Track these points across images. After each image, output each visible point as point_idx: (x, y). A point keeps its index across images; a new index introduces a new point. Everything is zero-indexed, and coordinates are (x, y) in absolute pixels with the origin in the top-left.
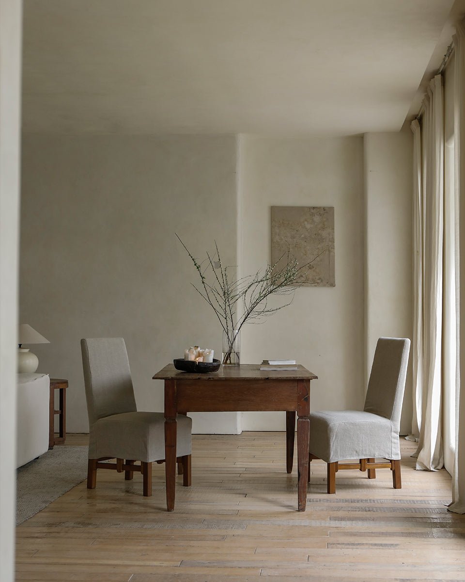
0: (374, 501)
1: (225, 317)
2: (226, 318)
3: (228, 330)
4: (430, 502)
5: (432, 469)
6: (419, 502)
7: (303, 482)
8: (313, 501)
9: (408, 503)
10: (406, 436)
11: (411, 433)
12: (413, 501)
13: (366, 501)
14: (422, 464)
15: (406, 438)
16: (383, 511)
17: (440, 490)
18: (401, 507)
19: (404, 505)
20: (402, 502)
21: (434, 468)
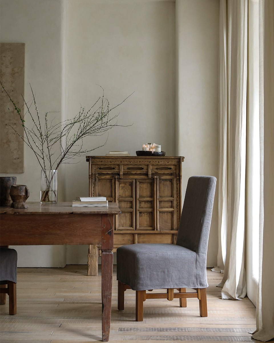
0: (182, 329)
1: (42, 157)
2: (43, 159)
3: (45, 170)
4: (235, 330)
5: (237, 298)
6: (224, 330)
7: (106, 314)
8: (124, 330)
9: (214, 331)
10: (212, 268)
11: (216, 265)
12: (219, 329)
13: (174, 329)
14: (227, 294)
15: (213, 270)
16: (190, 340)
17: (243, 318)
18: (207, 335)
19: (210, 333)
20: (208, 330)
21: (238, 297)
